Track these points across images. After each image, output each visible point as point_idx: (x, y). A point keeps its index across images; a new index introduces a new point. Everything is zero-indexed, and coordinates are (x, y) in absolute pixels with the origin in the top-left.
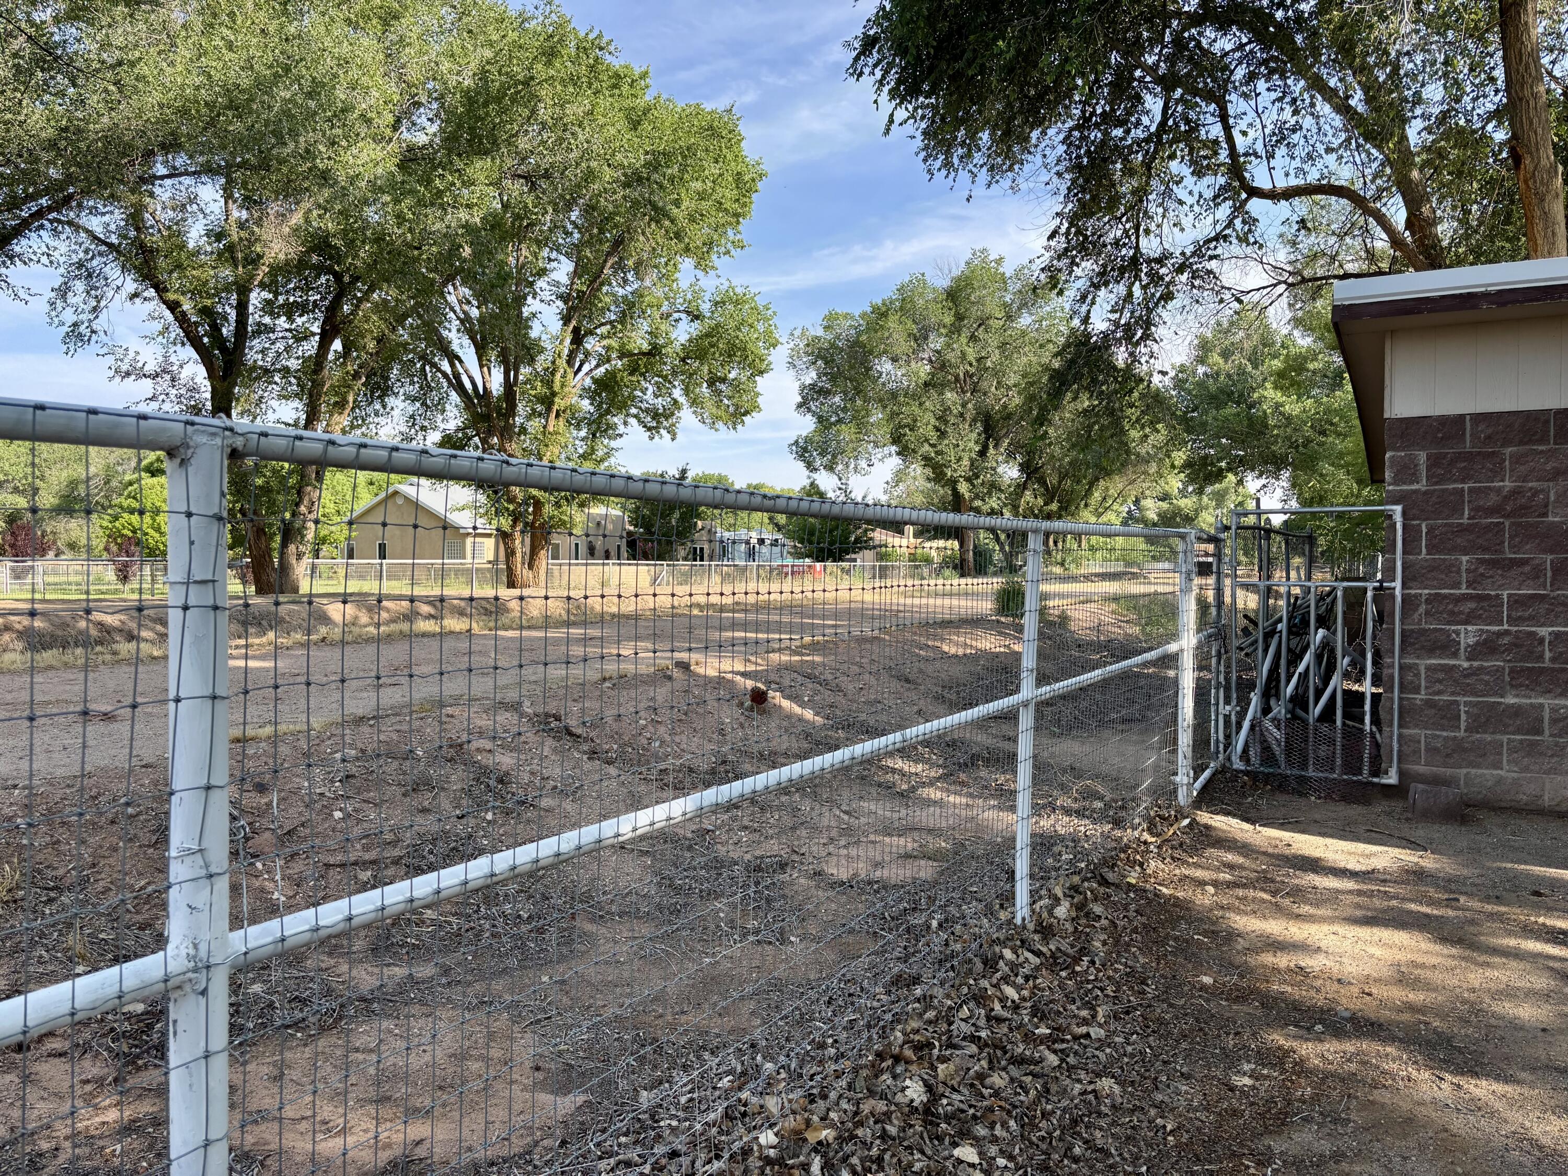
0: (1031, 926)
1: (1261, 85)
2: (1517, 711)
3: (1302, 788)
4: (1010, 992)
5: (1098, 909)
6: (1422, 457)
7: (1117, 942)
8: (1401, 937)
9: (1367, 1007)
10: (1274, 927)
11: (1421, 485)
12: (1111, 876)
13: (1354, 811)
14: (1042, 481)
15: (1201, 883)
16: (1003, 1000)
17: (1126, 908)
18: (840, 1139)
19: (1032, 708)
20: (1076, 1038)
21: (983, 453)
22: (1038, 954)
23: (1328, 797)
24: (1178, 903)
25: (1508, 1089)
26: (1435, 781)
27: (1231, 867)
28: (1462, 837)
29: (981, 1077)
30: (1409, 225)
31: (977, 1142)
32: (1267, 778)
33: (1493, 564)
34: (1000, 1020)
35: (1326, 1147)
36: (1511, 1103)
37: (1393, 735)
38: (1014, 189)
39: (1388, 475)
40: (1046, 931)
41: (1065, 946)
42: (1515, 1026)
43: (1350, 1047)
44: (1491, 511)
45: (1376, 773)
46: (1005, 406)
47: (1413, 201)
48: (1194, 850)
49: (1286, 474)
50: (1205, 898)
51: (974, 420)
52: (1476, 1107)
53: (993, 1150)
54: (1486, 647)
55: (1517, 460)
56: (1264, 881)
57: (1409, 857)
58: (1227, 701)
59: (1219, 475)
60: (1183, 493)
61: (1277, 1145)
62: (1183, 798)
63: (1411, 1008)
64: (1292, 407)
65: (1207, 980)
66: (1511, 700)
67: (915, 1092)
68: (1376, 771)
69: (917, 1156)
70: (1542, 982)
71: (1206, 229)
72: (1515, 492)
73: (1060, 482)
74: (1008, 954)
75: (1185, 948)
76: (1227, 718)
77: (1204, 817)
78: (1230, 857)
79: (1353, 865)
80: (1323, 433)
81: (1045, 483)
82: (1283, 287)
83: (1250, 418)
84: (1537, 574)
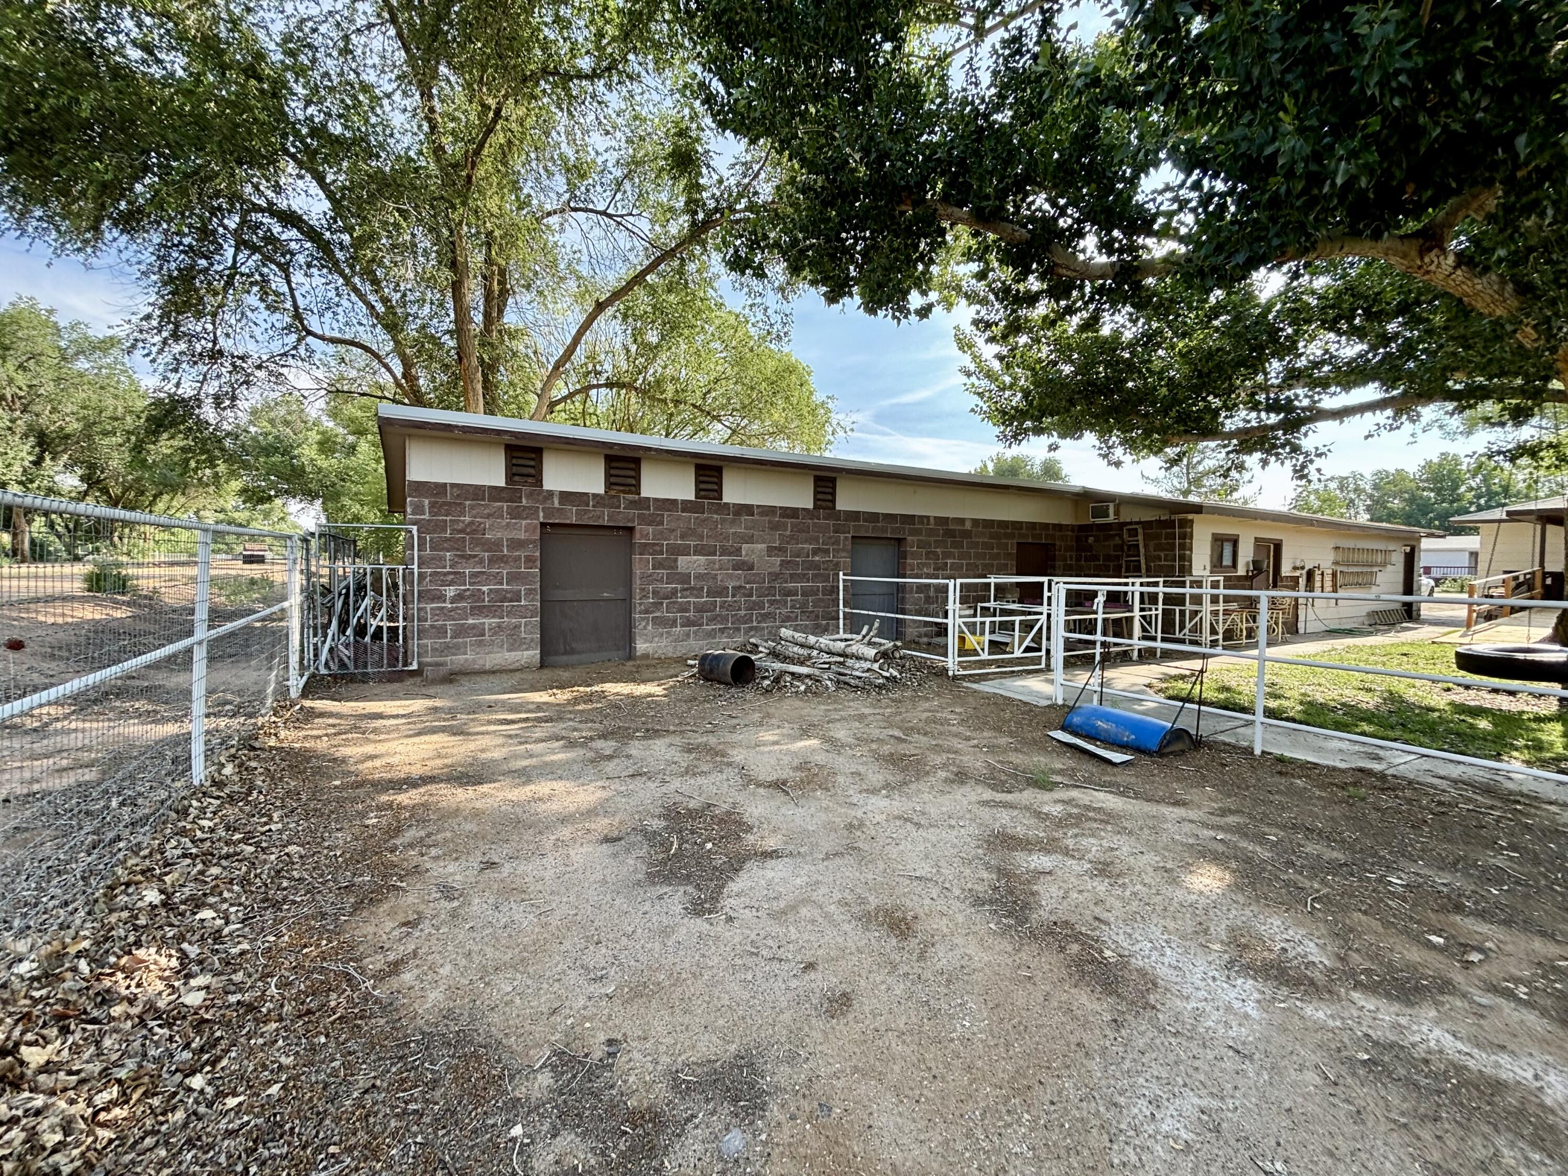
0: (208, 784)
1: (314, 271)
2: (474, 627)
3: (364, 679)
4: (206, 823)
5: (253, 764)
6: (426, 502)
7: (272, 779)
8: (435, 738)
9: (426, 771)
10: (369, 749)
11: (427, 517)
12: (257, 745)
13: (396, 686)
14: (105, 491)
15: (319, 737)
16: (202, 829)
17: (273, 759)
18: (97, 943)
19: (205, 644)
20: (263, 834)
21: (38, 463)
22: (218, 798)
23: (380, 681)
24: (307, 750)
25: (496, 785)
26: (438, 664)
27: (334, 726)
28: (451, 689)
29: (202, 873)
30: (404, 376)
31: (211, 906)
32: (343, 677)
33: (462, 557)
34: (202, 841)
35: (422, 833)
36: (497, 789)
37: (414, 645)
38: (88, 267)
39: (409, 510)
40: (218, 784)
41: (236, 788)
42: (493, 761)
43: (422, 790)
44: (460, 531)
45: (405, 664)
46: (62, 429)
47: (407, 365)
48: (307, 721)
49: (318, 503)
50: (322, 745)
51: (26, 436)
52: (484, 795)
53: (225, 906)
54: (459, 597)
55: (472, 507)
56: (355, 728)
57: (430, 703)
58: (315, 635)
59: (269, 499)
60: (236, 509)
61: (398, 842)
62: (294, 694)
63: (447, 766)
64: (322, 462)
65: (337, 783)
66: (470, 621)
67: (152, 896)
68: (406, 664)
69: (167, 929)
70: (500, 740)
71: (276, 347)
72: (472, 523)
73: (123, 493)
74: (195, 803)
75: (318, 771)
76: (315, 645)
77: (308, 703)
78: (331, 721)
79: (402, 712)
80: (343, 480)
81: (108, 492)
82: (323, 392)
83: (292, 465)
84: (481, 561)
